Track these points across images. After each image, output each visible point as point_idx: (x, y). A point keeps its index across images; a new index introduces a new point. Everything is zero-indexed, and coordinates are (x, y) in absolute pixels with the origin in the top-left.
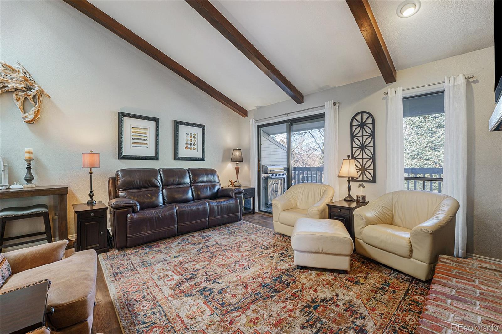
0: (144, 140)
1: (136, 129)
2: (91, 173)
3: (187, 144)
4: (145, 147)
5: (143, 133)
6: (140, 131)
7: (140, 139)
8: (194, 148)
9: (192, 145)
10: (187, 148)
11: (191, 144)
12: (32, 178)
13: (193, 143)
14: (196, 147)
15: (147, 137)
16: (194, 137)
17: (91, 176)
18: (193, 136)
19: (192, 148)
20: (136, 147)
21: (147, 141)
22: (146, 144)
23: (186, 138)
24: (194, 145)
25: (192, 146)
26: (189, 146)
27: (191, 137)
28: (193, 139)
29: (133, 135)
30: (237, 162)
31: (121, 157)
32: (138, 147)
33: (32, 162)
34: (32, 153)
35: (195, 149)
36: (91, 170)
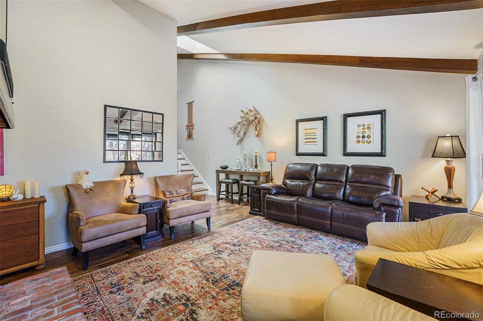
0: (314, 138)
1: (308, 130)
2: (271, 165)
3: (358, 137)
4: (314, 145)
5: (313, 133)
6: (310, 131)
7: (311, 138)
8: (368, 141)
9: (365, 137)
10: (358, 142)
11: (363, 137)
12: (257, 166)
13: (366, 135)
14: (371, 139)
15: (316, 135)
16: (368, 128)
17: (271, 167)
18: (366, 127)
19: (365, 141)
20: (307, 146)
21: (316, 139)
22: (316, 142)
23: (357, 131)
24: (369, 137)
25: (366, 139)
26: (361, 139)
27: (363, 129)
28: (366, 130)
29: (305, 136)
30: (449, 159)
31: (298, 154)
32: (309, 145)
33: (257, 157)
34: (257, 153)
35: (370, 142)
36: (271, 163)
